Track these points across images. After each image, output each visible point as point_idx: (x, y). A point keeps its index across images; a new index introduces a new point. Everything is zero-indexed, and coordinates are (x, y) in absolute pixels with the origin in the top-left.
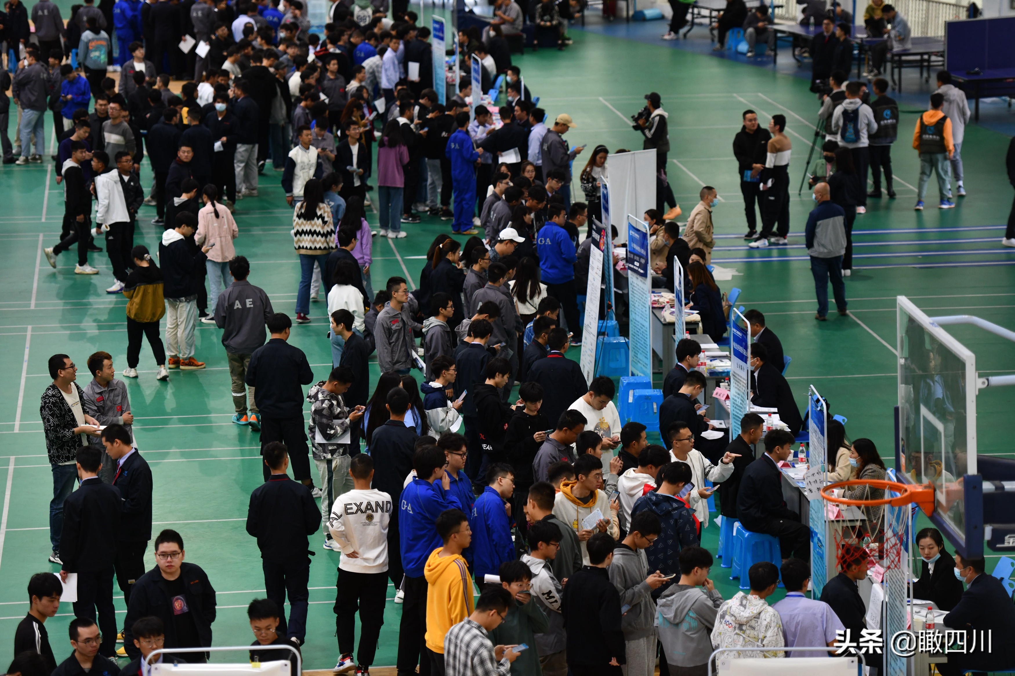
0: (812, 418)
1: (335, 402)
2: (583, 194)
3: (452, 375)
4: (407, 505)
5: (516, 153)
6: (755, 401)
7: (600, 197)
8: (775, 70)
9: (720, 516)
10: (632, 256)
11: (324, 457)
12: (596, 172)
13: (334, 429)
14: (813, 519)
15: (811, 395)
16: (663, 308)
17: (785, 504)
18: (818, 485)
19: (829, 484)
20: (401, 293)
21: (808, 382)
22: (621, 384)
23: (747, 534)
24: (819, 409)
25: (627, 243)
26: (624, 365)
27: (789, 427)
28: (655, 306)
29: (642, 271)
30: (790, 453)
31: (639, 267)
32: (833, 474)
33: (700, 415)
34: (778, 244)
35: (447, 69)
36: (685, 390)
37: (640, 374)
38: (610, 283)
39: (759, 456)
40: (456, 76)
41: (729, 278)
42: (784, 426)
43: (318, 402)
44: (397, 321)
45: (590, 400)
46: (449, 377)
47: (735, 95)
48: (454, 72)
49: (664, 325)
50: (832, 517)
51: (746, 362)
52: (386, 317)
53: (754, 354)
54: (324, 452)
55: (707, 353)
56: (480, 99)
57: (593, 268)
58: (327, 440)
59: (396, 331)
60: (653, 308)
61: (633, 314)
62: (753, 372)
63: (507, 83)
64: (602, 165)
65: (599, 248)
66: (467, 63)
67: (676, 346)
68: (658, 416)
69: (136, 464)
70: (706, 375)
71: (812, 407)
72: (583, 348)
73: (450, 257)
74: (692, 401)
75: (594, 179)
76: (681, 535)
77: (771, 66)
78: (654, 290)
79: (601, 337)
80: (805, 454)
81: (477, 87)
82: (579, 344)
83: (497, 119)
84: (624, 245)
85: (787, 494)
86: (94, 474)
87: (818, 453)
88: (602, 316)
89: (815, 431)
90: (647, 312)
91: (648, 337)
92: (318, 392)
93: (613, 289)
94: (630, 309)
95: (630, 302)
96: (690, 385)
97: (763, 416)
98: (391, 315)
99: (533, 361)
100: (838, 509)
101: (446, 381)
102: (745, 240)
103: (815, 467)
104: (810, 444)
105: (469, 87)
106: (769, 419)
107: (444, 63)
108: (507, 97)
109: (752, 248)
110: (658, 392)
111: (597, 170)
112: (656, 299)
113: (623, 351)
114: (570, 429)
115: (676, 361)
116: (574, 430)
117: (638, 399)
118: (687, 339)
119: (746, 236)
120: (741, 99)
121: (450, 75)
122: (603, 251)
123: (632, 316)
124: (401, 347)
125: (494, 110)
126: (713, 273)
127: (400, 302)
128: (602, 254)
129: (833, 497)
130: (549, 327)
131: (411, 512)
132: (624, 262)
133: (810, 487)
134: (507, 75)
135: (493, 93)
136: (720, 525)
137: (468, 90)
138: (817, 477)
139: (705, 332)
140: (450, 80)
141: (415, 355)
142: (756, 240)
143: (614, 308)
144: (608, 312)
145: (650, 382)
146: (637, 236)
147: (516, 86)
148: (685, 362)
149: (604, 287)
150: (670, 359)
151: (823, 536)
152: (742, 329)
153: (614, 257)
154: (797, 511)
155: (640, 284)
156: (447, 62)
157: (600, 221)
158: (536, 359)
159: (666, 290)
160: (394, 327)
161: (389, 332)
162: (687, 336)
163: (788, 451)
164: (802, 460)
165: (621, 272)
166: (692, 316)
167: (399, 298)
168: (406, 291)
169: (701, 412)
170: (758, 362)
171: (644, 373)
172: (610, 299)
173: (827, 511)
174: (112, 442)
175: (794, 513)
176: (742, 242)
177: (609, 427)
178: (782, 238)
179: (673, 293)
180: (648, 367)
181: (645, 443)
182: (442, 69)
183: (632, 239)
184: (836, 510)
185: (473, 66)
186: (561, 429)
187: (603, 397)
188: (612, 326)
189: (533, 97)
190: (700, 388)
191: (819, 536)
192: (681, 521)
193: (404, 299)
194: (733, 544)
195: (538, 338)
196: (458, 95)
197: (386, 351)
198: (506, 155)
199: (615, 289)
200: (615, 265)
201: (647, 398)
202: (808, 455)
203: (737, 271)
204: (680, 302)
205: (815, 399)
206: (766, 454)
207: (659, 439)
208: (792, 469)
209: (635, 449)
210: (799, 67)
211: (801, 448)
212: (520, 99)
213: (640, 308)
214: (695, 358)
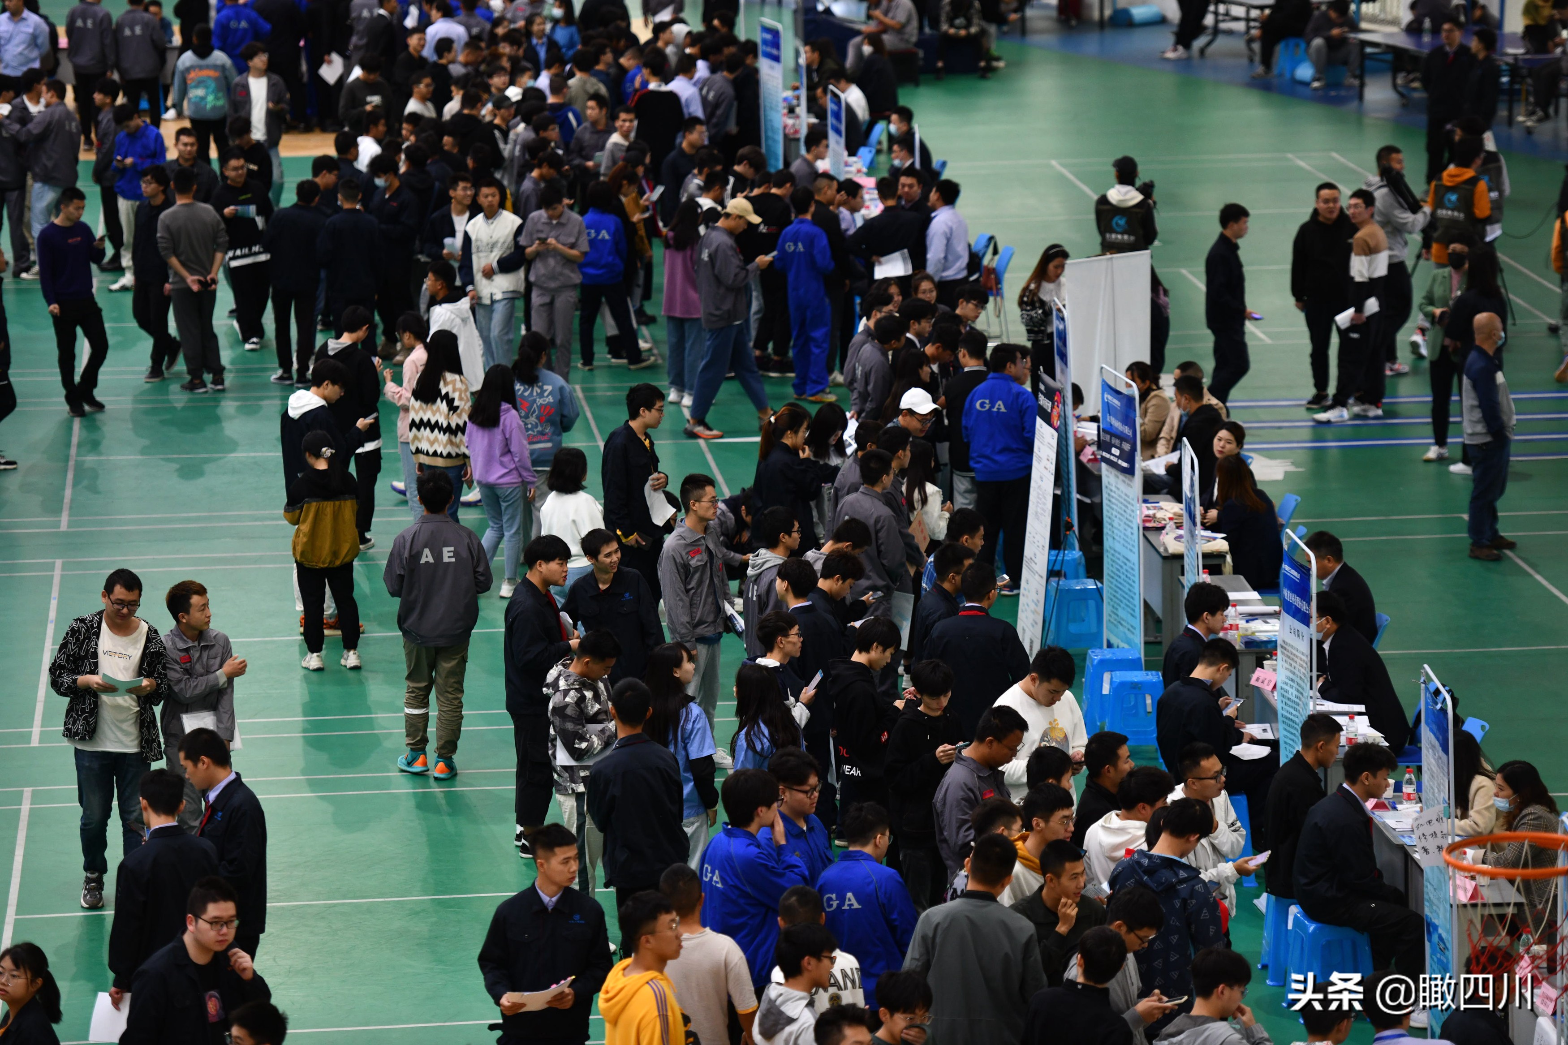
0: (1427, 723)
1: (589, 694)
2: (1023, 329)
3: (794, 644)
4: (713, 872)
5: (904, 259)
6: (1326, 694)
7: (1052, 333)
8: (1360, 113)
9: (1265, 895)
10: (1108, 438)
11: (573, 790)
12: (1047, 292)
13: (587, 741)
14: (1430, 901)
15: (1424, 682)
16: (1163, 528)
17: (1380, 874)
18: (1439, 841)
19: (1457, 839)
20: (705, 503)
21: (1420, 660)
22: (1088, 662)
23: (1312, 928)
24: (1439, 706)
25: (1100, 415)
26: (1094, 629)
27: (1386, 739)
28: (1148, 525)
29: (1125, 465)
30: (1388, 785)
31: (1118, 457)
32: (1464, 822)
33: (1228, 717)
34: (1366, 417)
35: (786, 111)
36: (1200, 672)
37: (1122, 645)
38: (1069, 486)
39: (1332, 790)
40: (800, 125)
41: (1280, 476)
42: (1375, 736)
43: (558, 694)
44: (698, 552)
45: (1033, 688)
46: (789, 648)
47: (1290, 156)
48: (798, 117)
49: (1165, 558)
50: (1463, 898)
51: (1308, 625)
52: (679, 545)
53: (1321, 612)
54: (573, 781)
55: (1241, 609)
56: (842, 165)
57: (1040, 459)
58: (576, 760)
59: (697, 569)
60: (1145, 529)
61: (1110, 539)
62: (1320, 643)
63: (890, 137)
64: (1055, 278)
65: (1050, 424)
66: (821, 101)
67: (1185, 596)
68: (1154, 717)
69: (237, 799)
70: (1239, 646)
71: (1427, 704)
72: (1021, 598)
73: (788, 440)
74: (1213, 692)
75: (1043, 303)
76: (1193, 927)
77: (1355, 104)
78: (1147, 497)
79: (1054, 581)
80: (1414, 787)
81: (838, 143)
82: (1015, 592)
83: (872, 200)
84: (1094, 419)
85: (1382, 856)
86: (170, 818)
87: (1439, 785)
88: (1057, 541)
89: (1433, 747)
90: (1135, 536)
91: (1136, 580)
92: (559, 675)
93: (1075, 496)
94: (1105, 531)
95: (1106, 519)
96: (1211, 664)
97: (1341, 720)
98: (689, 541)
99: (935, 622)
100: (1473, 883)
101: (785, 655)
102: (1308, 409)
103: (1431, 809)
104: (1424, 769)
105: (824, 142)
106: (1351, 724)
107: (780, 100)
108: (892, 159)
109: (1320, 423)
110: (1155, 677)
111: (1047, 286)
112: (1151, 512)
113: (1092, 603)
114: (999, 739)
115: (1186, 621)
116: (1005, 742)
117: (1119, 688)
118: (1204, 583)
119: (1310, 403)
120: (1302, 164)
121: (790, 122)
122: (1056, 430)
123: (1108, 543)
124: (707, 597)
125: (869, 183)
126: (1253, 467)
127: (703, 520)
128: (1056, 434)
129: (1465, 863)
130: (962, 563)
131: (719, 885)
132: (1094, 448)
133: (1424, 843)
134: (889, 122)
135: (866, 154)
136: (1263, 909)
137: (821, 149)
138: (1436, 827)
139: (1236, 571)
140: (790, 131)
141: (729, 610)
142: (1326, 409)
143: (1076, 528)
144: (1066, 536)
145: (1140, 659)
146: (1116, 403)
147: (906, 140)
148: (1200, 623)
149: (1058, 492)
150: (1176, 619)
151: (1447, 932)
152: (1302, 566)
153: (1077, 439)
154: (1401, 888)
155: (1122, 486)
156: (785, 100)
157: (1053, 376)
158: (939, 619)
159: (1168, 497)
160: (694, 562)
161: (685, 571)
162: (1206, 578)
163: (1383, 782)
164: (1409, 797)
165: (1089, 466)
166: (1213, 543)
167: (701, 513)
168: (714, 501)
169: (1229, 711)
170: (1329, 625)
171: (1129, 642)
172: (1069, 514)
173: (1455, 887)
174: (195, 760)
175: (1396, 890)
176: (1303, 413)
177: (1066, 737)
178: (1373, 407)
179: (1180, 502)
180: (1137, 632)
181: (1127, 765)
182: (777, 111)
183: (1107, 408)
184: (1470, 885)
185: (830, 106)
186: (981, 740)
187: (1055, 683)
188: (1074, 560)
189: (936, 160)
190: (1228, 669)
191: (1440, 931)
192: (1194, 901)
193: (710, 513)
194: (1288, 944)
195: (943, 581)
196: (802, 156)
197: (681, 604)
198: (887, 262)
199: (1079, 496)
200: (1078, 453)
201: (1135, 686)
202: (1419, 789)
203: (1293, 463)
204: (1192, 517)
205: (1432, 690)
206: (1345, 785)
207: (1156, 759)
208: (1391, 813)
209: (1111, 777)
210: (1404, 106)
211: (1407, 776)
212: (913, 164)
213: (1121, 528)
214: (1218, 616)
